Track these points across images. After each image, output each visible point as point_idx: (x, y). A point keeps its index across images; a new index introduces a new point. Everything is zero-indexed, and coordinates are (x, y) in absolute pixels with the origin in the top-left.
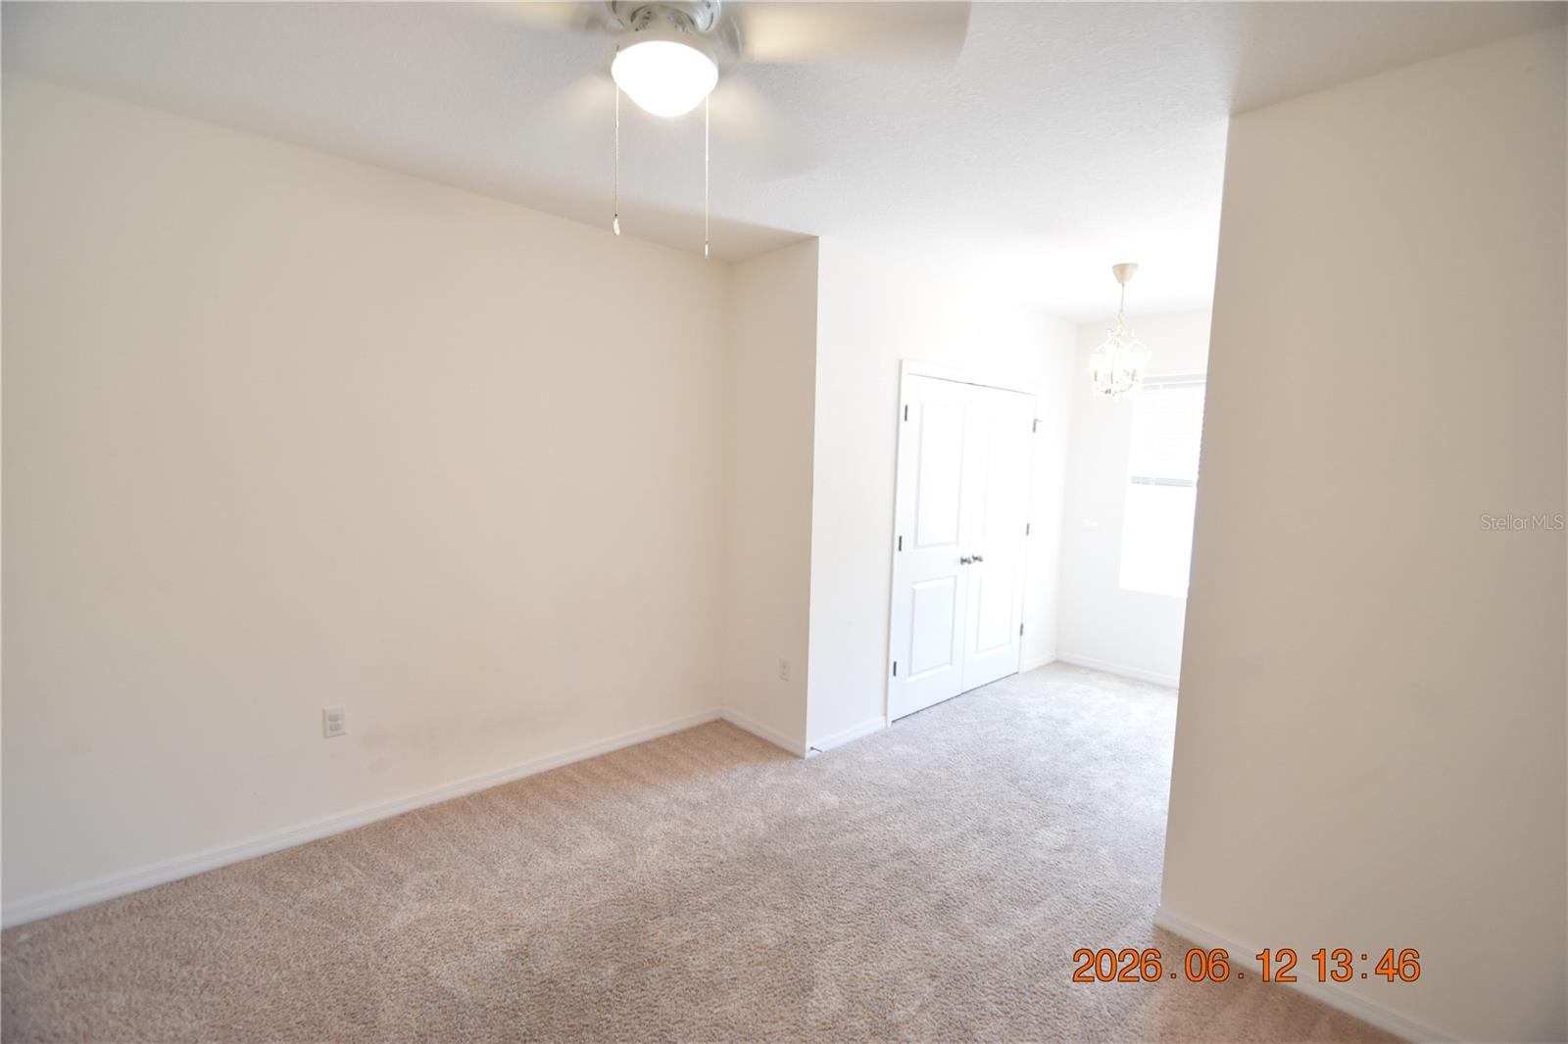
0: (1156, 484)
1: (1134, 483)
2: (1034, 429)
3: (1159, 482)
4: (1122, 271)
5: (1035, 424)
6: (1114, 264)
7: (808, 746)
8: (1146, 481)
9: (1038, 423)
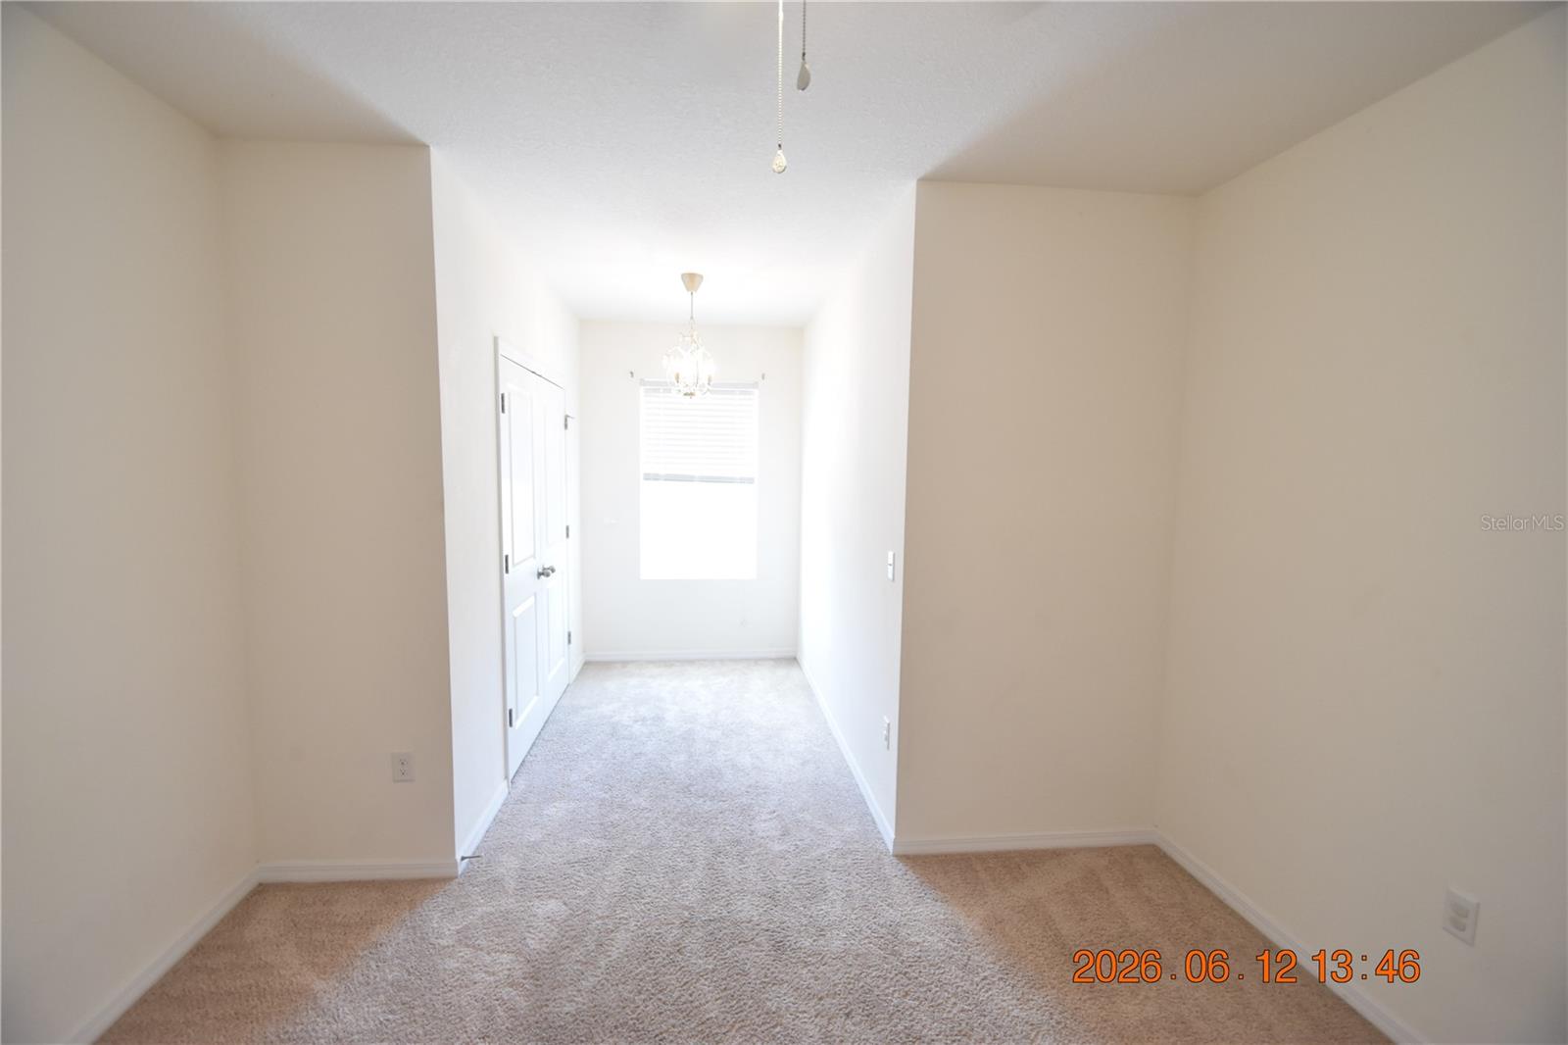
0: (666, 480)
1: (646, 479)
2: (566, 426)
3: (669, 478)
4: (691, 280)
5: (566, 420)
6: (684, 272)
7: (458, 857)
8: (656, 478)
9: (568, 419)
